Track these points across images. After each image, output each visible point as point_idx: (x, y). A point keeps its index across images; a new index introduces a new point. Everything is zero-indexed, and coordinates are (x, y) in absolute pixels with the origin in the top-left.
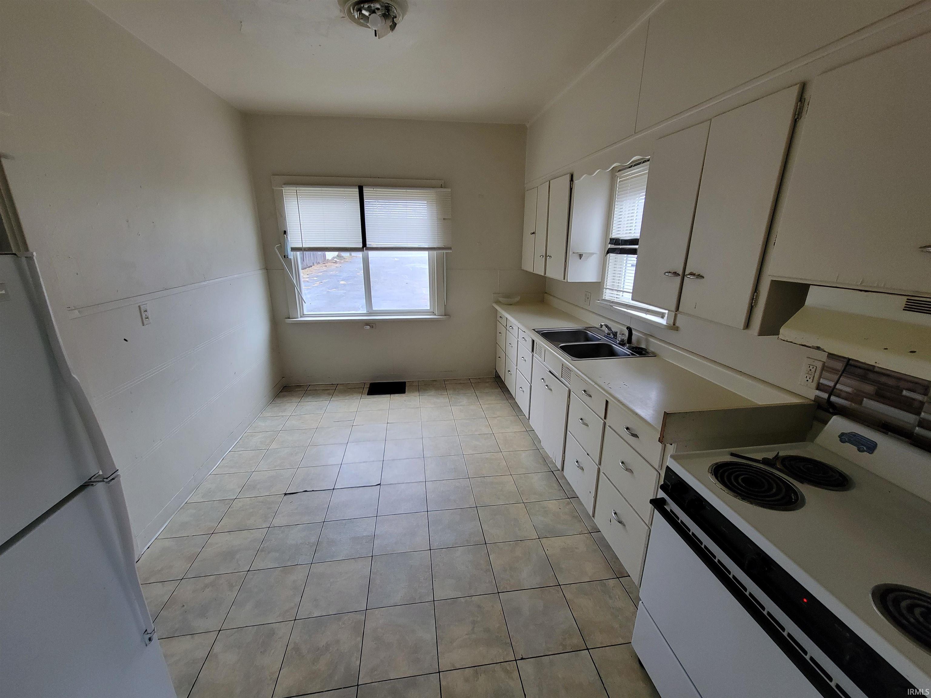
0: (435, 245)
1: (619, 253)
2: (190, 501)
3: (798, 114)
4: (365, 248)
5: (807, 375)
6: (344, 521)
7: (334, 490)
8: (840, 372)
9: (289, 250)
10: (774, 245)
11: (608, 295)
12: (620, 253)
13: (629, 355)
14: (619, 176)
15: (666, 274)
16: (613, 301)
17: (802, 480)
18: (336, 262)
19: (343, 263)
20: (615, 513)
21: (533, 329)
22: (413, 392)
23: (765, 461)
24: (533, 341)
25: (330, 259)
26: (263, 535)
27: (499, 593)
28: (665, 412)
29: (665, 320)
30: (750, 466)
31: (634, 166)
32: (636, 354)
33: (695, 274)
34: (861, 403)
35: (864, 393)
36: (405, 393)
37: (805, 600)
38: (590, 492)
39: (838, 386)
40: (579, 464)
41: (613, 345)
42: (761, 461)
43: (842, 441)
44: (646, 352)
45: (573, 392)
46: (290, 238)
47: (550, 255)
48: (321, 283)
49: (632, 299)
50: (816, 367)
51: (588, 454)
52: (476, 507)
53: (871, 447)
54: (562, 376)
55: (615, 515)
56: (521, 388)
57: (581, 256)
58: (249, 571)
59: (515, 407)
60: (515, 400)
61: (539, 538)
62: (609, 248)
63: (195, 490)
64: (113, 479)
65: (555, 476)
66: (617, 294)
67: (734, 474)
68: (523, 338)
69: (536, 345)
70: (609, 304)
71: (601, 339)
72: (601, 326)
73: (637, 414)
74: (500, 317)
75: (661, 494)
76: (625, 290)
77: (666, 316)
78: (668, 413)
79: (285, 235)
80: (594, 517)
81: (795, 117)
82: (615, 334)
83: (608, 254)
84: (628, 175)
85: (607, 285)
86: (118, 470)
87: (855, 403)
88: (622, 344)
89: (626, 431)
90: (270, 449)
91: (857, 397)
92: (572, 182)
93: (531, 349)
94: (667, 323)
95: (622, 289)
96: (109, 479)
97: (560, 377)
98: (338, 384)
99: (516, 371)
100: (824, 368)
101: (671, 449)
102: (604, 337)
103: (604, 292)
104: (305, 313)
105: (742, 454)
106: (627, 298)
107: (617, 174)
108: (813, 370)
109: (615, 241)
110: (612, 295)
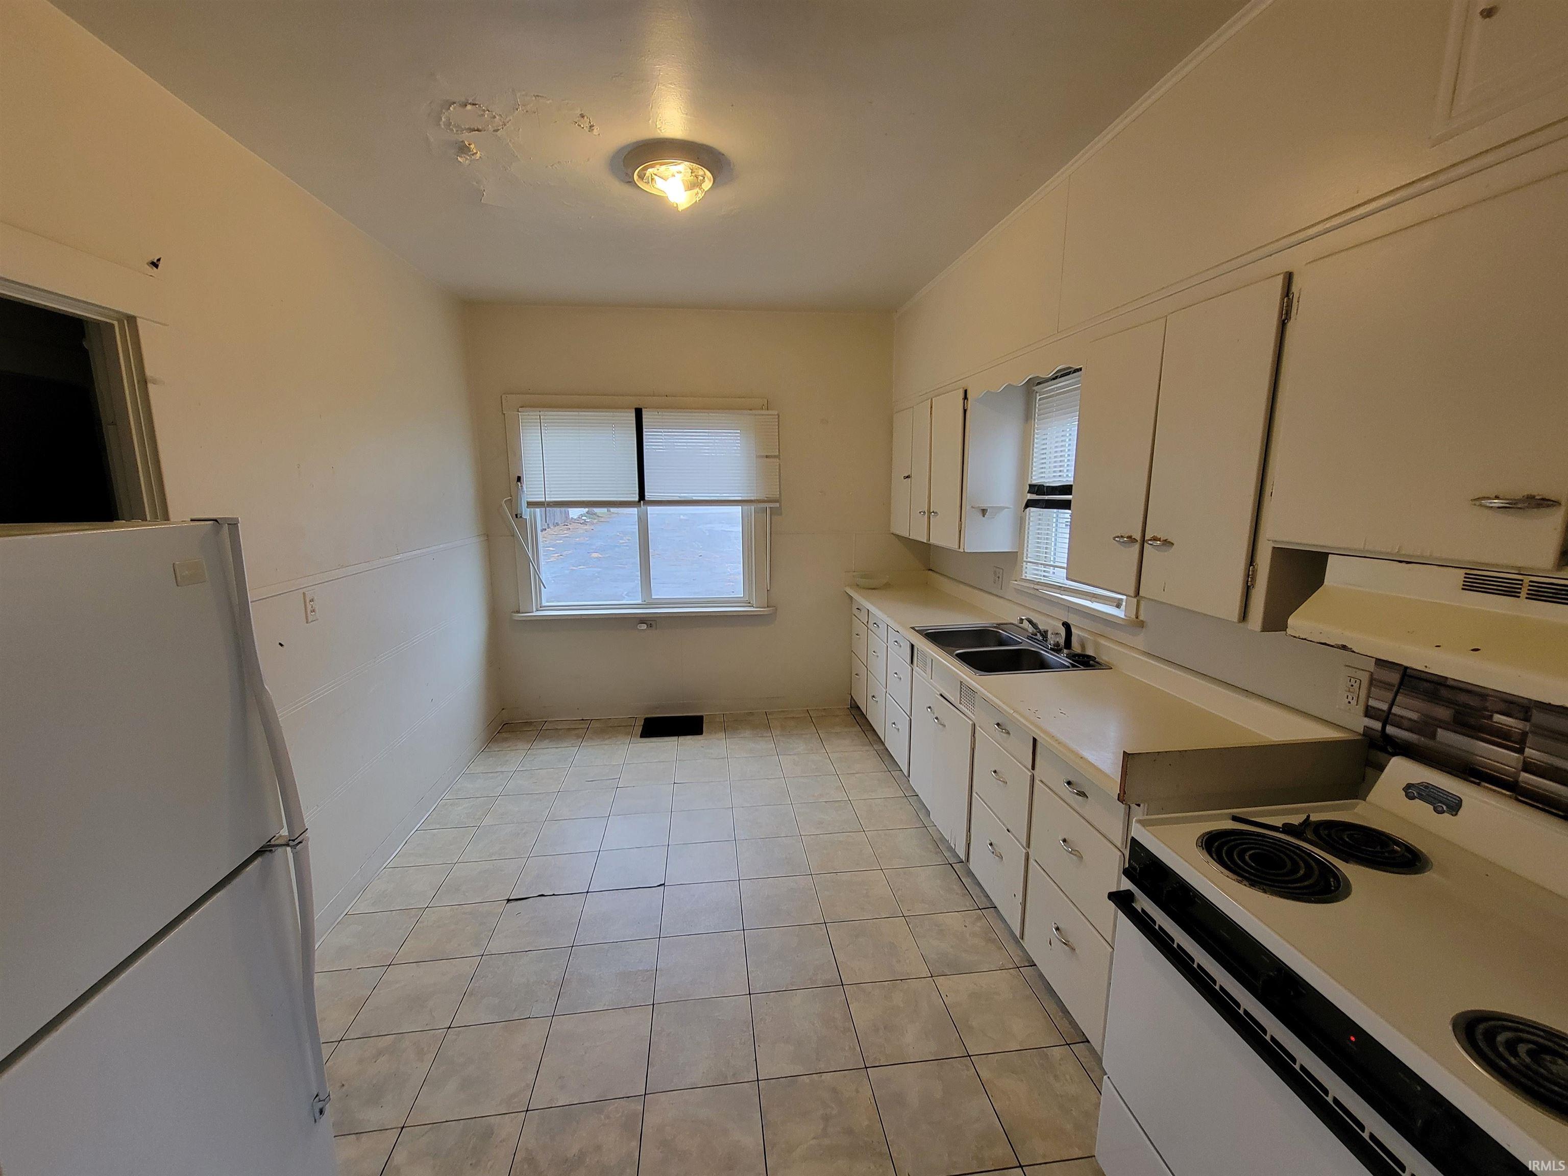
0: (752, 496)
1: (1044, 506)
2: (352, 912)
3: (1287, 314)
4: (642, 502)
5: (1348, 694)
6: (605, 946)
7: (588, 894)
8: (1394, 686)
9: (524, 505)
10: (1271, 496)
11: (1030, 572)
12: (1046, 508)
13: (1069, 667)
14: (1038, 391)
15: (1116, 539)
16: (1039, 582)
17: (1347, 857)
18: (585, 523)
19: (596, 523)
20: (1057, 929)
21: (912, 628)
22: (716, 733)
23: (1288, 829)
24: (912, 646)
25: (575, 518)
26: (473, 967)
27: (866, 1068)
28: (1124, 751)
29: (1122, 611)
30: (1264, 836)
31: (1060, 377)
32: (1079, 666)
33: (1160, 538)
34: (1433, 736)
35: (1436, 719)
36: (701, 733)
37: (1353, 1039)
38: (1015, 895)
39: (1395, 710)
40: (994, 849)
41: (1042, 652)
42: (1280, 828)
43: (1411, 797)
44: (1095, 662)
45: (980, 727)
46: (526, 488)
47: (935, 511)
48: (561, 557)
49: (1067, 579)
50: (1360, 680)
51: (1008, 830)
52: (825, 923)
53: (1453, 806)
54: (962, 702)
55: (1057, 931)
56: (894, 723)
57: (984, 512)
58: (449, 1027)
59: (886, 756)
60: (884, 744)
61: (932, 977)
62: (1028, 500)
63: (362, 892)
64: (300, 842)
65: (956, 872)
66: (1044, 571)
67: (1237, 849)
68: (896, 642)
69: (918, 653)
70: (1032, 586)
71: (1021, 643)
72: (1022, 620)
73: (1082, 758)
74: (858, 609)
75: (1126, 884)
76: (1056, 564)
77: (1124, 603)
78: (1129, 754)
79: (519, 483)
80: (1022, 939)
81: (1282, 318)
82: (1044, 634)
83: (1028, 509)
84: (1052, 390)
85: (1029, 556)
86: (307, 829)
87: (1425, 736)
88: (1057, 649)
89: (1067, 786)
90: (483, 826)
91: (1427, 727)
92: (966, 401)
93: (908, 660)
94: (1125, 616)
95: (1052, 563)
96: (297, 841)
97: (957, 704)
98: (592, 720)
99: (886, 696)
100: (1372, 681)
101: (1138, 813)
102: (1028, 638)
103: (1024, 567)
104: (544, 603)
105: (1252, 818)
106: (1059, 576)
107: (1036, 388)
108: (1356, 685)
109: (1036, 489)
110: (1036, 572)
